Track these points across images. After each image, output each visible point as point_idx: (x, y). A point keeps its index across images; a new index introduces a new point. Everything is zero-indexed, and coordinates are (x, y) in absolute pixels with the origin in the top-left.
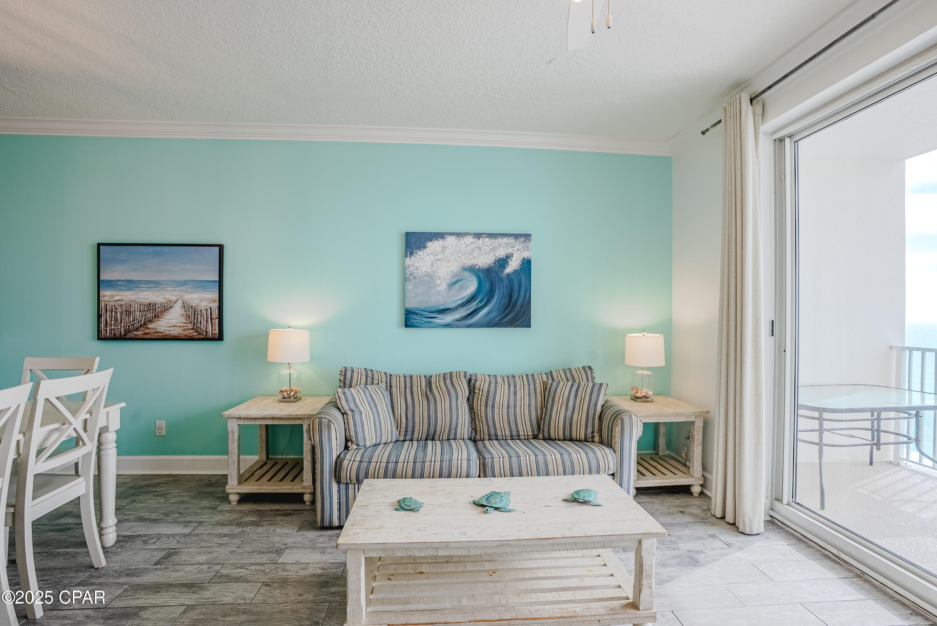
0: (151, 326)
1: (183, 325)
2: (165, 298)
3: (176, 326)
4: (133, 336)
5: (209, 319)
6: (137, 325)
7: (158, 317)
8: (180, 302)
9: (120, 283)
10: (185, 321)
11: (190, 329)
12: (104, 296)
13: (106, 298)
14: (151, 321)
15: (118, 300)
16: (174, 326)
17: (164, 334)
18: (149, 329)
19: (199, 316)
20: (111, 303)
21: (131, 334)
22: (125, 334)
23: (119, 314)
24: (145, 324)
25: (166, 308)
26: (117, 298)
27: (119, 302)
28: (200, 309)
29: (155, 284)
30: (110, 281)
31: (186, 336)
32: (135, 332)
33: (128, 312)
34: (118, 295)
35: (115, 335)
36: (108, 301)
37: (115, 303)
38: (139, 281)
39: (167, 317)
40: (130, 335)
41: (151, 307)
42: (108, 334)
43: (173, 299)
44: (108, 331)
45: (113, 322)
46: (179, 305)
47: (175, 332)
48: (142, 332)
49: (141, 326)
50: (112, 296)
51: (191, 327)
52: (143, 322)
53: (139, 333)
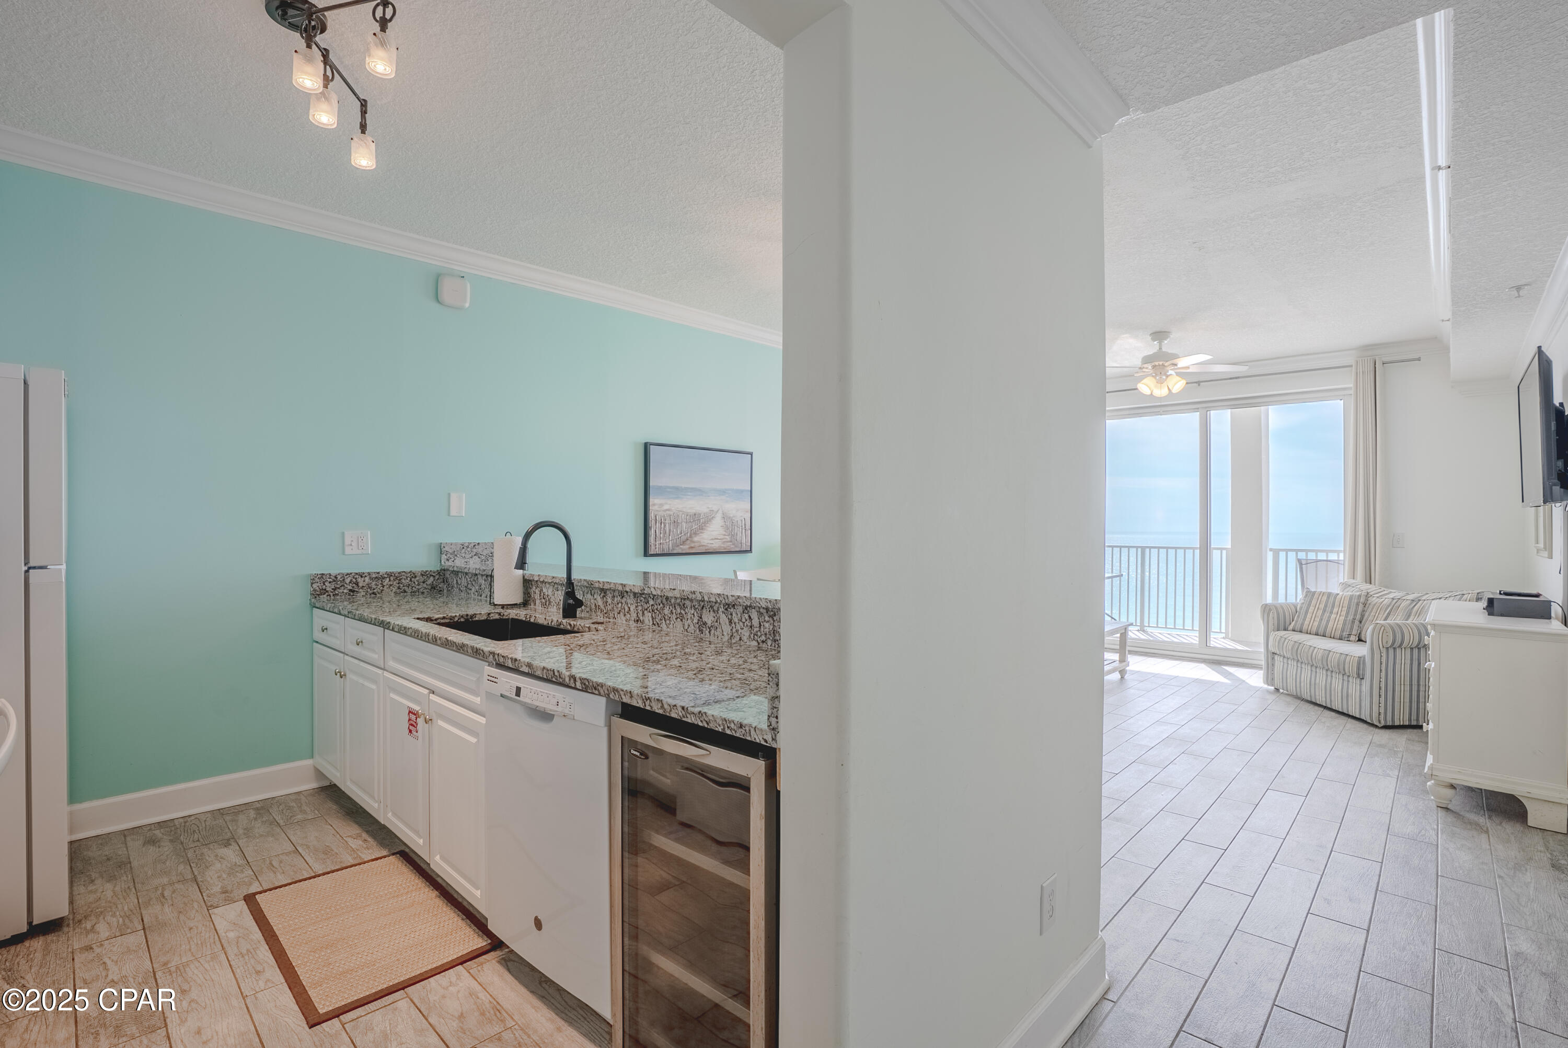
0: (696, 539)
1: (722, 537)
2: (708, 508)
3: (718, 539)
4: (680, 551)
5: (744, 531)
6: (684, 538)
7: (702, 529)
8: (720, 512)
9: (669, 490)
10: (724, 533)
11: (728, 542)
12: (654, 505)
13: (656, 508)
14: (695, 534)
15: (667, 510)
16: (716, 539)
17: (707, 548)
18: (694, 542)
19: (736, 527)
20: (660, 513)
21: (677, 548)
22: (673, 549)
23: (667, 525)
24: (691, 536)
25: (709, 519)
26: (666, 507)
27: (668, 512)
28: (736, 520)
29: (698, 492)
30: (660, 488)
31: (725, 549)
32: (682, 546)
33: (676, 523)
34: (666, 504)
35: (663, 550)
36: (657, 511)
37: (665, 513)
38: (686, 489)
39: (709, 529)
40: (676, 551)
41: (695, 517)
42: (657, 549)
43: (715, 508)
44: (657, 546)
45: (662, 535)
46: (719, 515)
47: (716, 545)
48: (688, 546)
49: (687, 539)
50: (661, 505)
51: (729, 539)
52: (689, 535)
53: (685, 548)
